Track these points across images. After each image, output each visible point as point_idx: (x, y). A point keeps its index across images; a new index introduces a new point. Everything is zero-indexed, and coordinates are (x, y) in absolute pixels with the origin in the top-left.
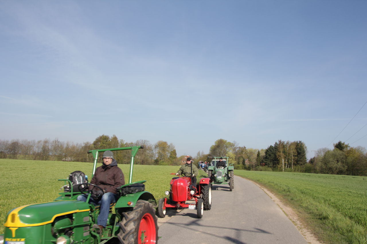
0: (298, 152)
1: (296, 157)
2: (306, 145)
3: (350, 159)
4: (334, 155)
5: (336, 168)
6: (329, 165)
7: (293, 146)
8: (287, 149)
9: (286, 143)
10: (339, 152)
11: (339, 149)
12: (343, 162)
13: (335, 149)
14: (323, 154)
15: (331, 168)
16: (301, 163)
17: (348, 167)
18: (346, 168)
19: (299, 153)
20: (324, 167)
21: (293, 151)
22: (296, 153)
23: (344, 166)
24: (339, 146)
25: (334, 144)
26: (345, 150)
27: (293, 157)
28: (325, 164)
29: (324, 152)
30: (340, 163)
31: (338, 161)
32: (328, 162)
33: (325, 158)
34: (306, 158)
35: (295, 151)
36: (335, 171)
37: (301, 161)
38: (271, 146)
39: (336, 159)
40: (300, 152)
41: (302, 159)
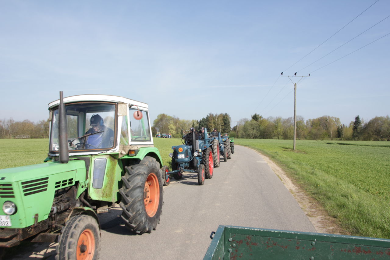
0: (224, 122)
1: (223, 127)
2: (230, 116)
3: (262, 128)
4: (251, 125)
5: (253, 135)
6: (248, 133)
7: (220, 118)
8: (216, 120)
9: (215, 115)
10: (255, 122)
11: (255, 119)
12: (257, 130)
13: (252, 120)
14: (243, 123)
15: (249, 134)
16: (227, 131)
17: (261, 133)
18: (259, 134)
19: (225, 124)
20: (244, 134)
21: (220, 122)
22: (223, 123)
23: (257, 133)
24: (255, 118)
25: (252, 116)
26: (259, 120)
27: (221, 127)
28: (245, 131)
29: (244, 121)
30: (255, 131)
31: (254, 129)
32: (247, 130)
33: (245, 127)
34: (230, 127)
35: (222, 122)
36: (252, 136)
37: (227, 130)
38: (203, 119)
39: (252, 128)
40: (226, 122)
41: (227, 128)
